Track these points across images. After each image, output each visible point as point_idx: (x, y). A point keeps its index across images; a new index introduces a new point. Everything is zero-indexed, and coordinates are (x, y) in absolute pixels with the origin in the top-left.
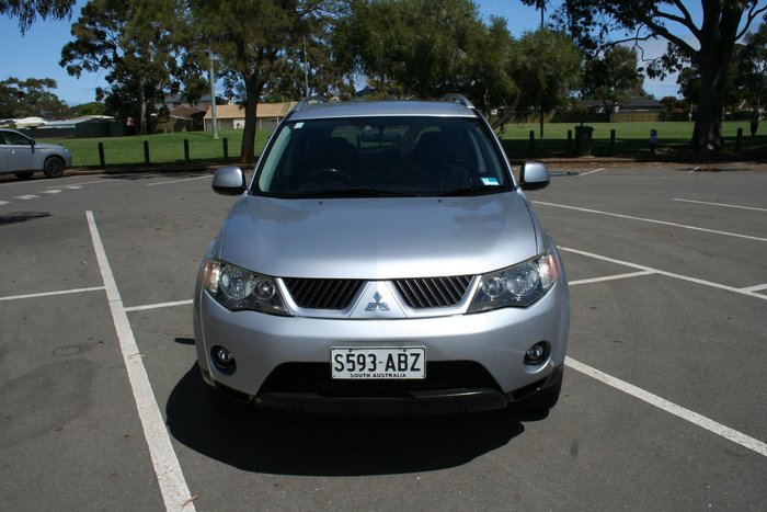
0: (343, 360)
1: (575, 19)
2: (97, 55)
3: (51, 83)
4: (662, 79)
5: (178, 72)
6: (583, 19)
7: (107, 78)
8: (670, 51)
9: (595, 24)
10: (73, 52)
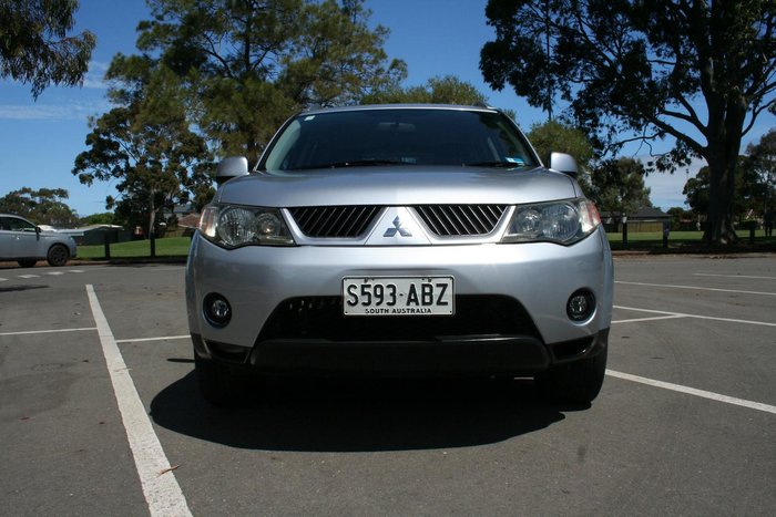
0: (357, 292)
1: (582, 120)
2: (110, 165)
3: (63, 193)
4: (672, 172)
5: (188, 183)
6: (590, 121)
7: (118, 187)
8: (678, 144)
9: (602, 125)
10: (86, 161)
